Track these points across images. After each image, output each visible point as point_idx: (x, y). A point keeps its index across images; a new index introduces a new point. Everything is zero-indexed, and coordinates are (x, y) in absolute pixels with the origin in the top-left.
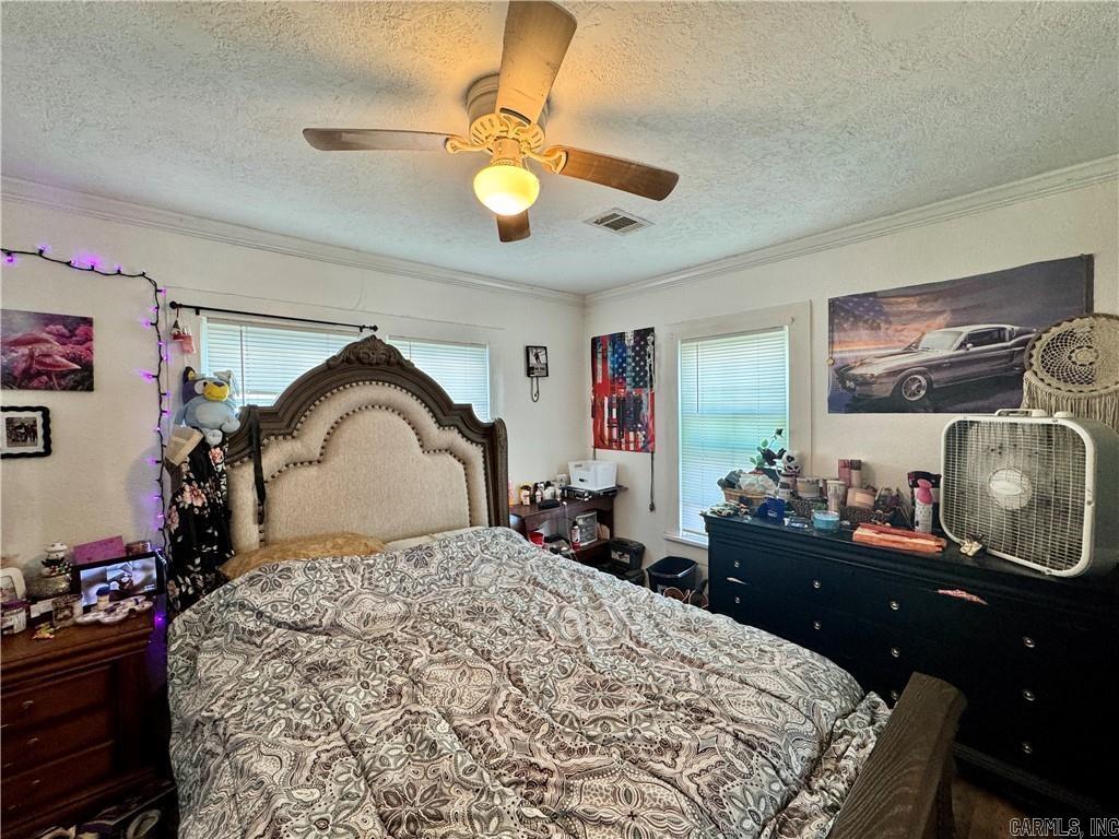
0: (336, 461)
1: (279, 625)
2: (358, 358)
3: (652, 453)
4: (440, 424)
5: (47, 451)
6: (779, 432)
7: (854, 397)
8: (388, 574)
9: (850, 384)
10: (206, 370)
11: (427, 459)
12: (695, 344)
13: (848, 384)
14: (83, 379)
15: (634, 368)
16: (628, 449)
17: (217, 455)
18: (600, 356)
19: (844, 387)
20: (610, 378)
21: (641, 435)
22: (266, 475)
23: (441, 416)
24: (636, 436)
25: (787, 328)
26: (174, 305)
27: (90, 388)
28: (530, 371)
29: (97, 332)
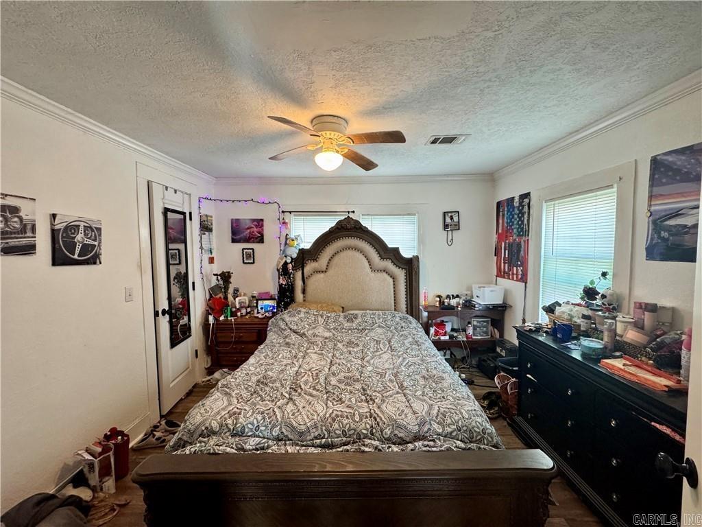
0: (330, 272)
1: (291, 329)
2: (342, 227)
3: (526, 283)
4: (382, 258)
5: (254, 263)
6: (604, 274)
7: (667, 246)
8: (334, 322)
9: (664, 234)
10: (292, 236)
11: (373, 274)
12: (553, 203)
13: (663, 234)
14: (261, 240)
15: (518, 221)
16: (513, 279)
17: (290, 266)
18: (501, 214)
19: (659, 237)
20: (505, 229)
21: (520, 269)
22: (305, 276)
23: (382, 253)
24: (517, 270)
25: (615, 186)
26: (283, 212)
27: (263, 242)
28: (446, 226)
29: (265, 223)
